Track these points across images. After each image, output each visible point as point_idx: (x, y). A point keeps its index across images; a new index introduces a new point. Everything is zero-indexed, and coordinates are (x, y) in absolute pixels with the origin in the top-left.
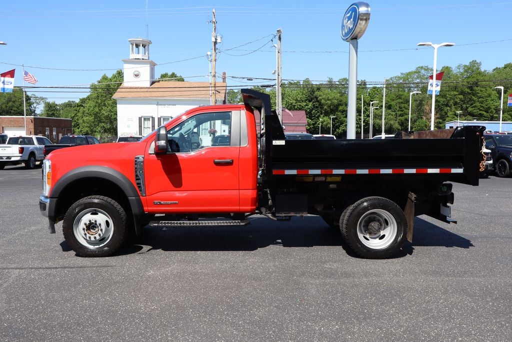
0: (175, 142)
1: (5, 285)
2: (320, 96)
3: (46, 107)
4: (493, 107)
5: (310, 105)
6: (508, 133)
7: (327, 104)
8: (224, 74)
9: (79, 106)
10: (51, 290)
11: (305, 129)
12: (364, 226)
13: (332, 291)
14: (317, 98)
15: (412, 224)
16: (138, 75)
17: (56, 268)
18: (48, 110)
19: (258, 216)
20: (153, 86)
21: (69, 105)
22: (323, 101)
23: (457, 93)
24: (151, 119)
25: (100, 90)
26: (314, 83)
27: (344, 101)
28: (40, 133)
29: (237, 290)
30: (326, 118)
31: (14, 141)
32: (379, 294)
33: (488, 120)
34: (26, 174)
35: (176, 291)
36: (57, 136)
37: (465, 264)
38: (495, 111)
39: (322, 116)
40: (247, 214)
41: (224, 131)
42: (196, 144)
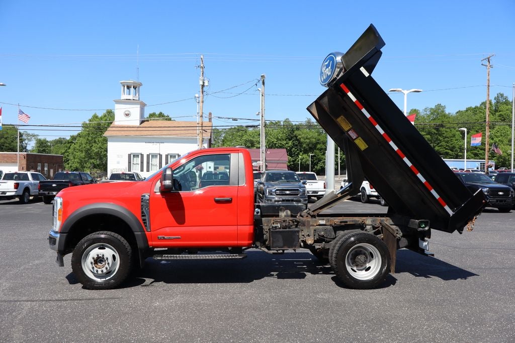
0: (177, 181)
1: (20, 317)
2: (299, 135)
3: (37, 143)
4: (457, 146)
5: (290, 143)
6: (472, 171)
7: (305, 142)
8: (210, 114)
9: (70, 143)
10: (65, 321)
11: (286, 166)
12: (351, 259)
13: (327, 320)
14: (296, 137)
15: (394, 257)
16: (128, 115)
17: (66, 300)
18: (39, 147)
19: (254, 249)
20: (142, 125)
21: (60, 142)
22: (302, 140)
23: (425, 133)
24: (140, 156)
25: (91, 128)
26: (294, 123)
27: (322, 140)
28: (32, 168)
29: (239, 320)
30: (305, 156)
31: (9, 177)
32: (369, 321)
33: (454, 158)
34: (21, 209)
35: (183, 321)
36: (49, 171)
37: (443, 292)
38: (459, 150)
39: (301, 153)
40: (244, 248)
41: (210, 168)
42: (193, 183)
